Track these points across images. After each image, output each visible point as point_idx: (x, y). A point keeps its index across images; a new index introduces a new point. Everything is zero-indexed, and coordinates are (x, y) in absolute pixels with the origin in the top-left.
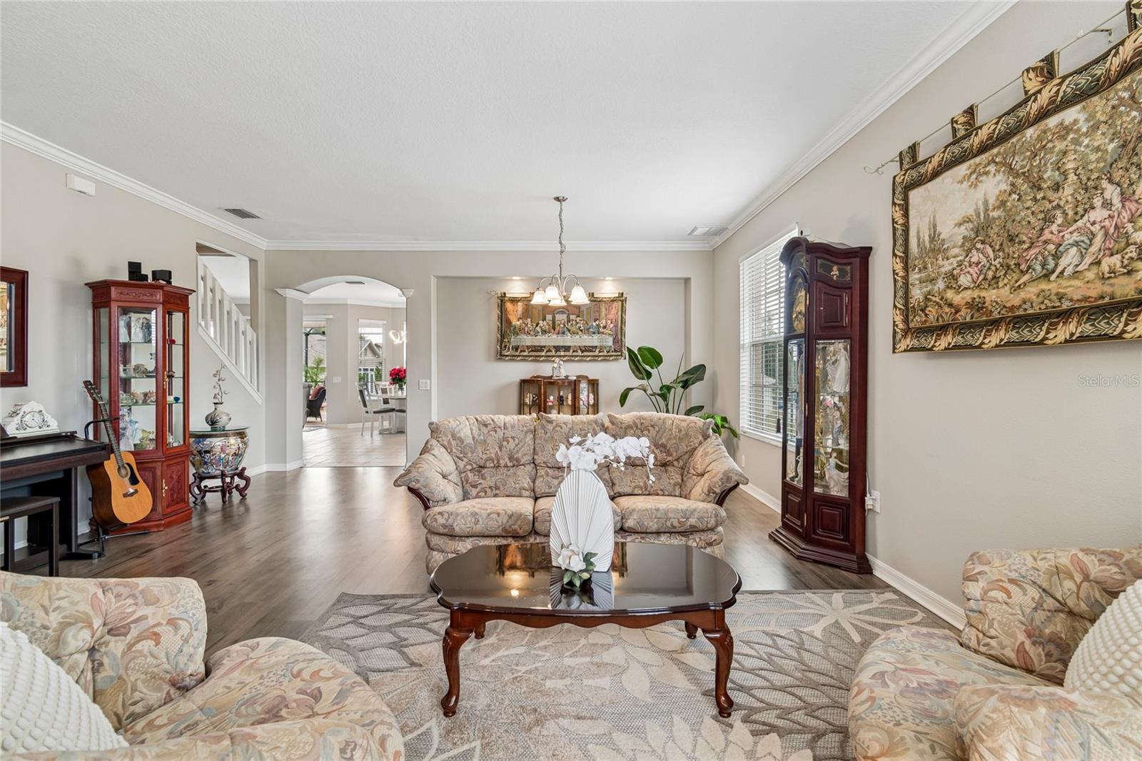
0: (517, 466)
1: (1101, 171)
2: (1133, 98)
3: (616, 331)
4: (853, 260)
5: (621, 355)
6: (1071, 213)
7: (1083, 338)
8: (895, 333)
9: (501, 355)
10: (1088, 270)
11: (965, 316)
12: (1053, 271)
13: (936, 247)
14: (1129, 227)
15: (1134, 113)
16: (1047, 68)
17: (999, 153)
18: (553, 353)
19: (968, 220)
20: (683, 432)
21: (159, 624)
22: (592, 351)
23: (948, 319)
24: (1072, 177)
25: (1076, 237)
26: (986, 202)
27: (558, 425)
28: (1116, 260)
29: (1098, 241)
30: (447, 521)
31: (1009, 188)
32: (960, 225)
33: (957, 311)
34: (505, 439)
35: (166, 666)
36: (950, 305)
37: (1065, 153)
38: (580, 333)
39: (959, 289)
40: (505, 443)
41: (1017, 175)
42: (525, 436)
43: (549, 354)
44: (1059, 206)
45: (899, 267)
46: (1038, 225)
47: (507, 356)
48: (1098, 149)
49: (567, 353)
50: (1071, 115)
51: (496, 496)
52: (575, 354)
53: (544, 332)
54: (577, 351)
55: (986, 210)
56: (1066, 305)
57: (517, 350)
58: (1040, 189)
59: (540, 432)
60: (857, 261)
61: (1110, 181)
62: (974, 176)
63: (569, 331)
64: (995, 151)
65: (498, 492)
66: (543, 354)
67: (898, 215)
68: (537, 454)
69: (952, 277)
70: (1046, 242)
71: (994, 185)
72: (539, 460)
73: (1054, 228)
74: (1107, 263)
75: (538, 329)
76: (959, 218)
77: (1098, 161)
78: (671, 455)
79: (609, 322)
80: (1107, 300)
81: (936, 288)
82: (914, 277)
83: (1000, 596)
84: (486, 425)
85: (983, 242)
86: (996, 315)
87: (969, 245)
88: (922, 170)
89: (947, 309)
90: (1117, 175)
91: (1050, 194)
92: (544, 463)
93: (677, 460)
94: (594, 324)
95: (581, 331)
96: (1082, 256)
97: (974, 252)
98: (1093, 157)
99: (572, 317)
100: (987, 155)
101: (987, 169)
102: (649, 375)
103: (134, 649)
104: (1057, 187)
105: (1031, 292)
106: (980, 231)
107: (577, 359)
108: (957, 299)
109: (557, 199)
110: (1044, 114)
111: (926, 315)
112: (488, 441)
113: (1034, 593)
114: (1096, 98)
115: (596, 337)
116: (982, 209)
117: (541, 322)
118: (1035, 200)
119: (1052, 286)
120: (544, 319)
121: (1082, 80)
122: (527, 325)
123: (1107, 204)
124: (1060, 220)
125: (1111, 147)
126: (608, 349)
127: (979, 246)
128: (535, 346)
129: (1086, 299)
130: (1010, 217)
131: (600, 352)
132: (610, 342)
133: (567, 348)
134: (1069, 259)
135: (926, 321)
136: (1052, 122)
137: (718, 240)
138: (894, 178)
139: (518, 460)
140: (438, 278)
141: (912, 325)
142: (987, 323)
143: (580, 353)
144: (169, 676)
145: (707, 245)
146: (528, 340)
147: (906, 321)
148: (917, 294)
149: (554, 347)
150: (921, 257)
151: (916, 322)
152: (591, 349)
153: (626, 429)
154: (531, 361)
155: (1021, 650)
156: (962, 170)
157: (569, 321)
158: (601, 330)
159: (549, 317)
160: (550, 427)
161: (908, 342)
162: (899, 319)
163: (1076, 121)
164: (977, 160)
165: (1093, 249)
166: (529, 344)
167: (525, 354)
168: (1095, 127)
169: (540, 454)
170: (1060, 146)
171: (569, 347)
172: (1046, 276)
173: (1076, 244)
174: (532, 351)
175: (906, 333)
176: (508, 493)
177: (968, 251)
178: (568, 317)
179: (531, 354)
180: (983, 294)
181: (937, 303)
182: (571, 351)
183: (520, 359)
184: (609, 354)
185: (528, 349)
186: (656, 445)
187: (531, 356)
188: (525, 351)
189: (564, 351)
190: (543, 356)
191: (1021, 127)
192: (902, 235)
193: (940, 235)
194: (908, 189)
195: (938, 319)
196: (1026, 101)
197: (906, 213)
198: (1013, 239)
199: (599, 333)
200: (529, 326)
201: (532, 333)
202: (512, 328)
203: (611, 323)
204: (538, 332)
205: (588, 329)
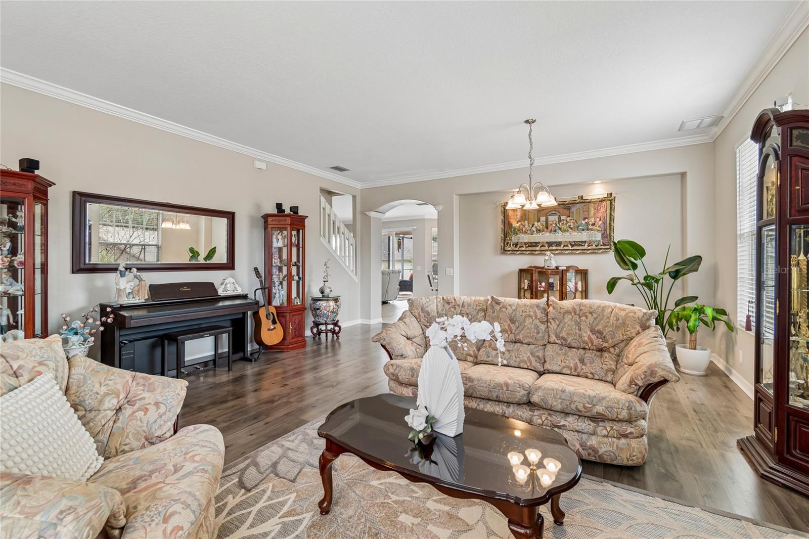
3: (605, 227)
5: (607, 249)
9: (504, 250)
18: (546, 248)
20: (621, 321)
21: (150, 404)
22: (582, 245)
30: (395, 371)
35: (145, 428)
42: (478, 313)
43: (543, 248)
47: (509, 251)
49: (558, 248)
52: (565, 248)
53: (539, 231)
54: (567, 246)
57: (516, 246)
63: (560, 229)
66: (538, 248)
75: (534, 229)
78: (606, 342)
79: (598, 219)
84: (448, 303)
93: (613, 347)
94: (583, 222)
95: (572, 228)
99: (563, 217)
102: (635, 266)
103: (134, 415)
107: (567, 252)
109: (527, 122)
115: (585, 233)
117: (536, 223)
120: (539, 221)
122: (524, 226)
126: (597, 243)
128: (531, 243)
131: (589, 246)
132: (598, 237)
133: (558, 244)
137: (717, 130)
140: (460, 195)
143: (570, 247)
144: (145, 434)
145: (707, 137)
146: (525, 238)
149: (547, 243)
152: (580, 243)
153: (564, 313)
154: (529, 254)
157: (560, 221)
158: (590, 227)
159: (543, 219)
160: (498, 307)
166: (526, 241)
167: (523, 249)
171: (561, 242)
174: (529, 246)
179: (528, 249)
182: (562, 246)
183: (518, 253)
184: (598, 247)
185: (526, 245)
186: (593, 331)
187: (528, 250)
188: (523, 247)
189: (556, 246)
190: (537, 250)
199: (588, 230)
200: (526, 227)
201: (529, 232)
202: (513, 229)
203: (600, 220)
204: (534, 231)
205: (578, 227)
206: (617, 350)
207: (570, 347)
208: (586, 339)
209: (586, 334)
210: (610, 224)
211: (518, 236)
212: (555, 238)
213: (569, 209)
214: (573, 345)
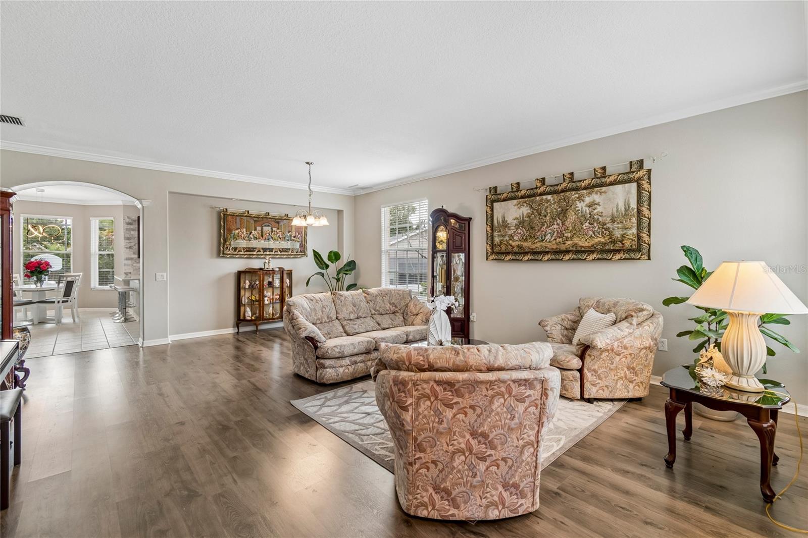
0: (331, 321)
1: (556, 215)
2: (564, 199)
3: (302, 239)
4: (466, 222)
5: (305, 254)
6: (549, 224)
7: (552, 260)
8: (487, 253)
9: (223, 254)
10: (553, 241)
11: (516, 249)
12: (544, 240)
13: (505, 225)
14: (564, 232)
15: (565, 203)
16: (543, 181)
17: (527, 201)
18: (262, 253)
19: (517, 219)
20: (402, 296)
22: (287, 252)
23: (510, 250)
24: (549, 214)
25: (550, 231)
26: (523, 214)
27: (345, 298)
28: (561, 239)
29: (556, 233)
31: (531, 213)
32: (514, 220)
33: (513, 248)
34: (323, 307)
36: (511, 246)
37: (547, 207)
38: (280, 240)
39: (514, 241)
40: (324, 309)
41: (534, 209)
42: (331, 304)
43: (259, 253)
44: (545, 222)
45: (489, 229)
46: (540, 226)
47: (229, 254)
48: (555, 209)
49: (271, 253)
50: (549, 197)
51: (330, 338)
52: (276, 253)
53: (256, 238)
55: (523, 217)
56: (547, 250)
57: (235, 250)
58: (541, 215)
59: (338, 302)
60: (467, 223)
61: (559, 219)
62: (519, 205)
63: (272, 238)
64: (526, 199)
65: (330, 336)
66: (255, 253)
67: (489, 210)
68: (339, 314)
69: (511, 236)
70: (542, 231)
71: (525, 210)
72: (340, 317)
73: (544, 227)
74: (558, 240)
75: (251, 236)
76: (514, 218)
77: (556, 212)
78: (397, 308)
79: (297, 233)
80: (558, 250)
81: (505, 239)
82: (496, 234)
83: (554, 328)
85: (522, 227)
86: (527, 251)
87: (517, 228)
88: (499, 197)
89: (509, 247)
90: (561, 217)
91: (543, 217)
92: (344, 318)
93: (400, 310)
94: (288, 234)
95: (280, 238)
96: (552, 237)
97: (519, 229)
98: (554, 211)
99: (274, 229)
100: (523, 200)
101: (524, 204)
102: (327, 266)
104: (545, 216)
105: (538, 245)
106: (521, 223)
107: (277, 257)
108: (513, 244)
109: (308, 163)
110: (541, 194)
111: (501, 248)
112: (317, 309)
113: (560, 326)
114: (555, 195)
115: (289, 242)
116: (521, 216)
117: (253, 231)
118: (539, 218)
119: (543, 244)
120: (255, 230)
121: (552, 189)
122: (243, 233)
123: (558, 224)
124: (546, 226)
125: (559, 210)
126: (297, 250)
127: (521, 228)
128: (249, 248)
129: (553, 249)
130: (531, 221)
131: (292, 252)
132: (297, 246)
133: (271, 250)
134: (548, 237)
135: (501, 250)
136: (544, 197)
137: (362, 192)
138: (487, 196)
139: (331, 318)
140: (170, 192)
141: (494, 251)
142: (523, 253)
143: (279, 253)
145: (353, 193)
146: (243, 243)
147: (492, 249)
148: (497, 240)
149: (262, 249)
150: (498, 227)
151: (496, 250)
152: (286, 250)
154: (246, 258)
155: (561, 340)
156: (515, 202)
157: (272, 231)
158: (293, 238)
159: (259, 228)
161: (493, 257)
162: (489, 248)
163: (550, 199)
164: (520, 200)
165: (555, 235)
166: (245, 246)
167: (242, 253)
168: (555, 203)
169: (340, 313)
170: (546, 205)
171: (273, 249)
172: (542, 241)
173: (550, 233)
174: (247, 251)
175: (492, 254)
176: (336, 336)
177: (517, 229)
178: (272, 229)
179: (246, 253)
180: (522, 243)
181: (506, 244)
182: (274, 251)
183: (237, 256)
184: (298, 253)
185: (244, 250)
186: (390, 304)
187: (246, 255)
188: (241, 251)
189: (269, 251)
190: (254, 255)
191: (534, 195)
192: (490, 218)
193: (506, 221)
194: (493, 202)
195: (506, 250)
196: (536, 188)
197: (492, 210)
198: (532, 228)
199: (291, 240)
200: (244, 233)
201: (246, 238)
202: (232, 235)
203: (299, 234)
204: (251, 238)
205: (285, 237)
206: (402, 311)
207: (383, 314)
208: (388, 308)
209: (388, 306)
210: (305, 237)
211: (237, 241)
212: (269, 245)
213: (278, 223)
214: (383, 313)
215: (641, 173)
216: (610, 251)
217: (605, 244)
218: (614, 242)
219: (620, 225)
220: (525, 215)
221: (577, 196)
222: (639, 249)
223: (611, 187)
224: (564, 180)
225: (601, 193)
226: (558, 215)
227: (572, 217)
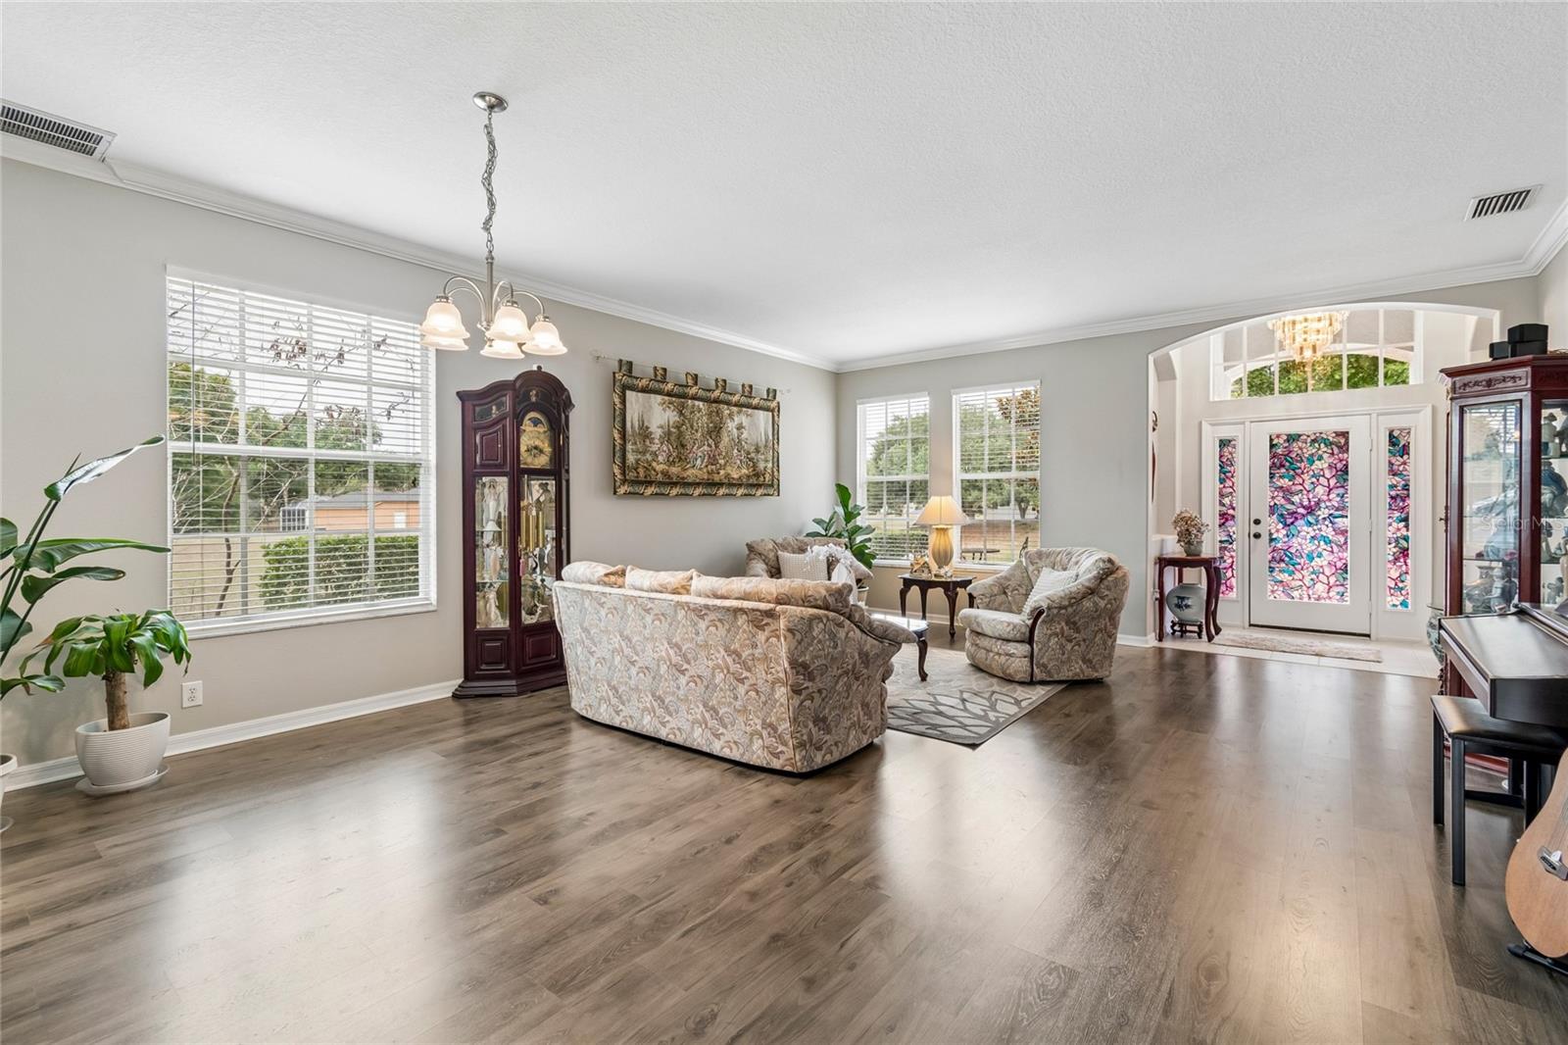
1: (707, 432)
2: (717, 412)
7: (704, 495)
8: (615, 481)
10: (705, 468)
11: (660, 477)
12: (695, 465)
13: (645, 434)
14: (718, 457)
15: (718, 419)
16: (695, 378)
17: (675, 402)
23: (653, 478)
24: (700, 429)
25: (700, 454)
26: (669, 422)
28: (714, 467)
29: (706, 458)
31: (682, 422)
32: (659, 428)
33: (658, 474)
36: (655, 470)
37: (699, 419)
39: (658, 463)
41: (686, 418)
44: (697, 439)
45: (617, 436)
46: (693, 444)
48: (706, 423)
50: (701, 404)
55: (669, 426)
56: (698, 481)
58: (693, 429)
61: (711, 438)
62: (664, 406)
64: (674, 399)
67: (617, 401)
69: (655, 455)
70: (694, 453)
71: (672, 416)
73: (696, 447)
74: (709, 467)
76: (659, 424)
77: (707, 428)
80: (711, 481)
81: (645, 458)
82: (629, 447)
85: (667, 442)
86: (674, 480)
87: (662, 440)
88: (635, 382)
89: (653, 472)
90: (713, 437)
91: (695, 433)
96: (703, 462)
97: (664, 445)
100: (669, 398)
101: (671, 406)
104: (697, 431)
105: (690, 472)
106: (667, 435)
108: (658, 468)
110: (694, 398)
111: (638, 473)
114: (706, 403)
116: (667, 424)
118: (691, 432)
121: (704, 394)
123: (709, 446)
124: (697, 445)
125: (711, 425)
129: (704, 479)
130: (681, 435)
134: (699, 462)
135: (637, 477)
136: (697, 403)
138: (613, 373)
141: (627, 477)
142: (671, 483)
147: (624, 474)
148: (631, 458)
150: (633, 436)
151: (631, 475)
156: (659, 398)
161: (625, 488)
162: (617, 472)
163: (702, 408)
164: (666, 398)
165: (705, 460)
168: (706, 415)
170: (698, 415)
172: (693, 467)
173: (701, 457)
175: (624, 482)
177: (662, 444)
180: (667, 468)
181: (645, 467)
191: (684, 396)
192: (619, 416)
193: (647, 428)
194: (625, 388)
195: (646, 477)
196: (687, 386)
197: (623, 402)
198: (683, 446)
215: (774, 404)
216: (753, 486)
217: (748, 477)
218: (757, 475)
219: (763, 457)
220: (671, 423)
221: (728, 412)
222: (772, 486)
223: (756, 411)
224: (717, 387)
225: (748, 415)
226: (710, 433)
227: (725, 440)
